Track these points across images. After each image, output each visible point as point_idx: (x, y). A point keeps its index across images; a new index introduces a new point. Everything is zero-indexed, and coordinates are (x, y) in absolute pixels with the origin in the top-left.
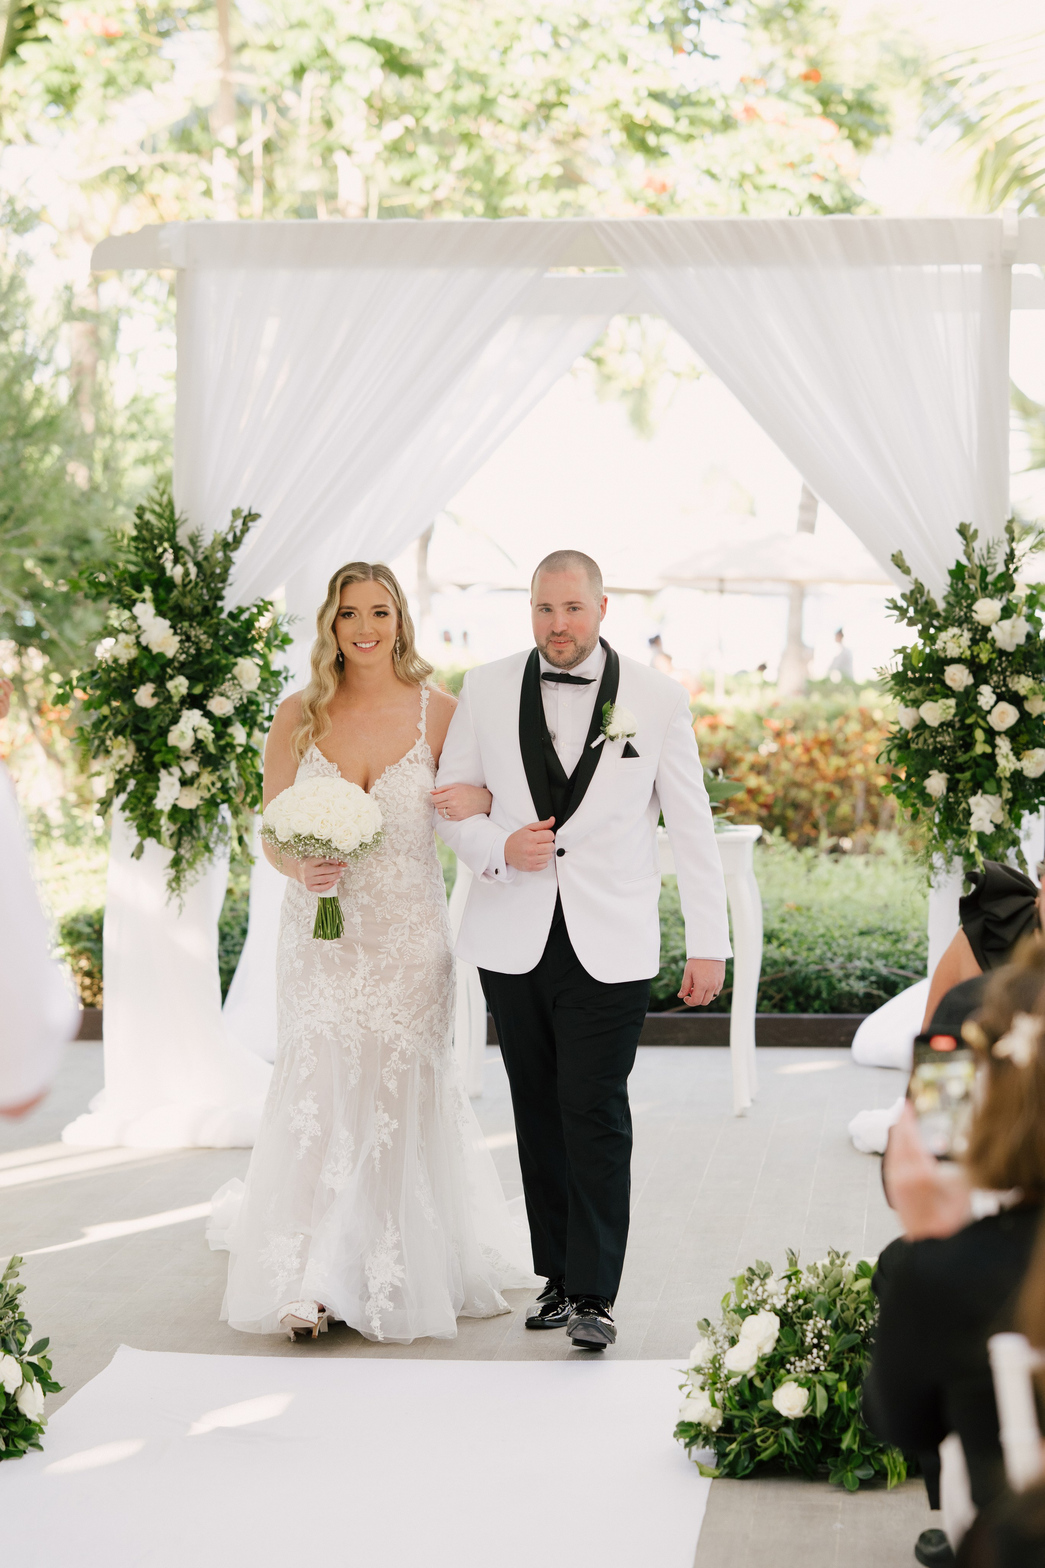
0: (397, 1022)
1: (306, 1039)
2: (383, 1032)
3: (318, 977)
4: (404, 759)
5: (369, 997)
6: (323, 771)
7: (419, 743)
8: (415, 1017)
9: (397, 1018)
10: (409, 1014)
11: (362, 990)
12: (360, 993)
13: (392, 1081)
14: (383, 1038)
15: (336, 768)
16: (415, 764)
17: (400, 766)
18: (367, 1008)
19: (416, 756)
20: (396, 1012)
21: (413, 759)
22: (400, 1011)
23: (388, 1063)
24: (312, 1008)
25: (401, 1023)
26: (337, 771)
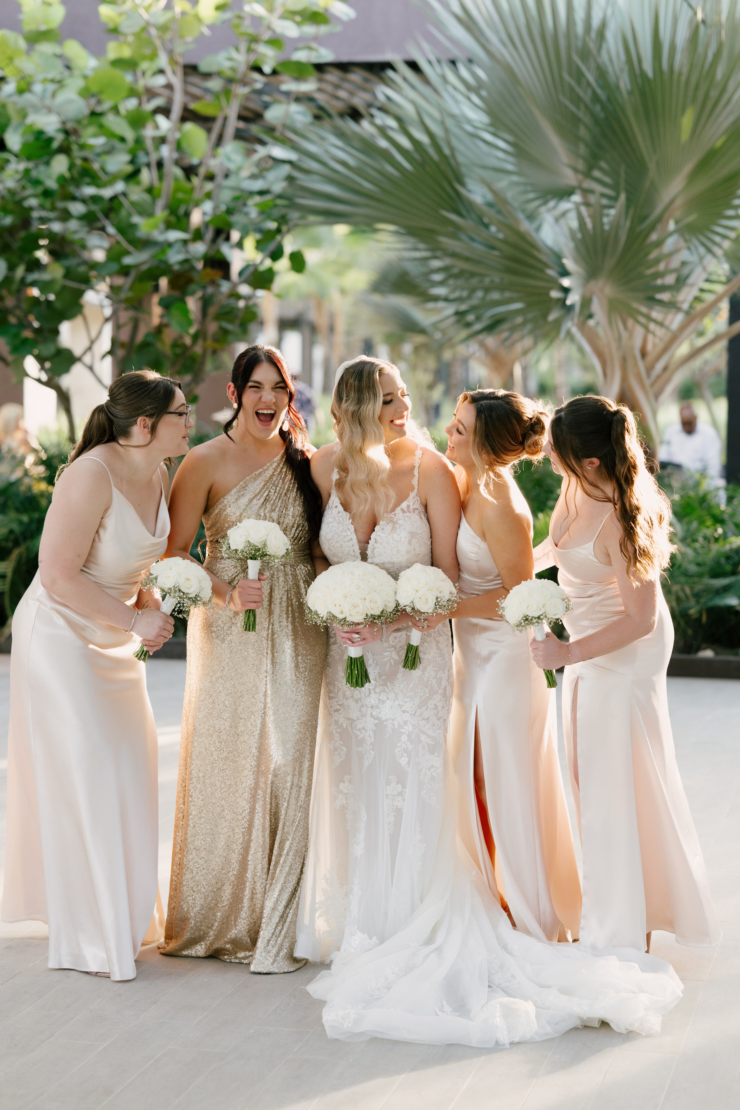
0: (404, 712)
1: (337, 732)
2: (393, 720)
3: (341, 683)
4: (399, 508)
5: (380, 694)
6: (339, 518)
7: (412, 495)
8: (420, 707)
9: (403, 708)
10: (414, 704)
11: (374, 689)
12: (372, 692)
13: (403, 758)
14: (394, 725)
15: (349, 516)
16: (408, 514)
17: (395, 515)
18: (379, 702)
19: (408, 506)
20: (402, 703)
21: (406, 510)
22: (405, 702)
23: (399, 745)
24: (339, 707)
25: (408, 712)
26: (349, 519)
